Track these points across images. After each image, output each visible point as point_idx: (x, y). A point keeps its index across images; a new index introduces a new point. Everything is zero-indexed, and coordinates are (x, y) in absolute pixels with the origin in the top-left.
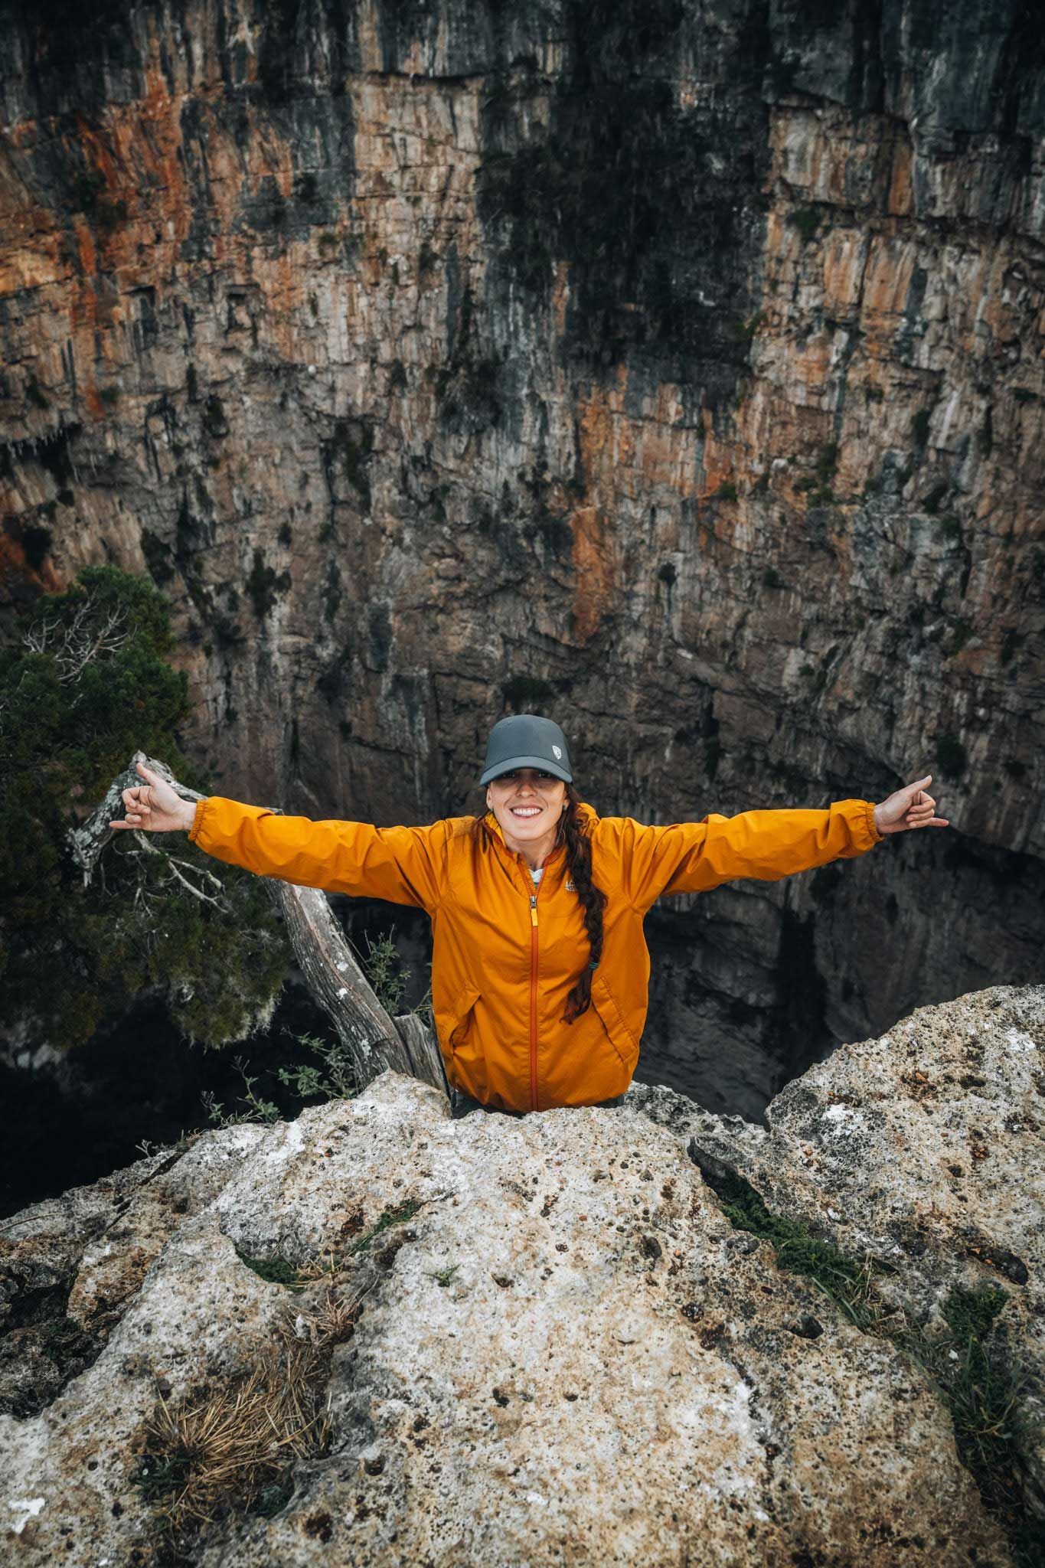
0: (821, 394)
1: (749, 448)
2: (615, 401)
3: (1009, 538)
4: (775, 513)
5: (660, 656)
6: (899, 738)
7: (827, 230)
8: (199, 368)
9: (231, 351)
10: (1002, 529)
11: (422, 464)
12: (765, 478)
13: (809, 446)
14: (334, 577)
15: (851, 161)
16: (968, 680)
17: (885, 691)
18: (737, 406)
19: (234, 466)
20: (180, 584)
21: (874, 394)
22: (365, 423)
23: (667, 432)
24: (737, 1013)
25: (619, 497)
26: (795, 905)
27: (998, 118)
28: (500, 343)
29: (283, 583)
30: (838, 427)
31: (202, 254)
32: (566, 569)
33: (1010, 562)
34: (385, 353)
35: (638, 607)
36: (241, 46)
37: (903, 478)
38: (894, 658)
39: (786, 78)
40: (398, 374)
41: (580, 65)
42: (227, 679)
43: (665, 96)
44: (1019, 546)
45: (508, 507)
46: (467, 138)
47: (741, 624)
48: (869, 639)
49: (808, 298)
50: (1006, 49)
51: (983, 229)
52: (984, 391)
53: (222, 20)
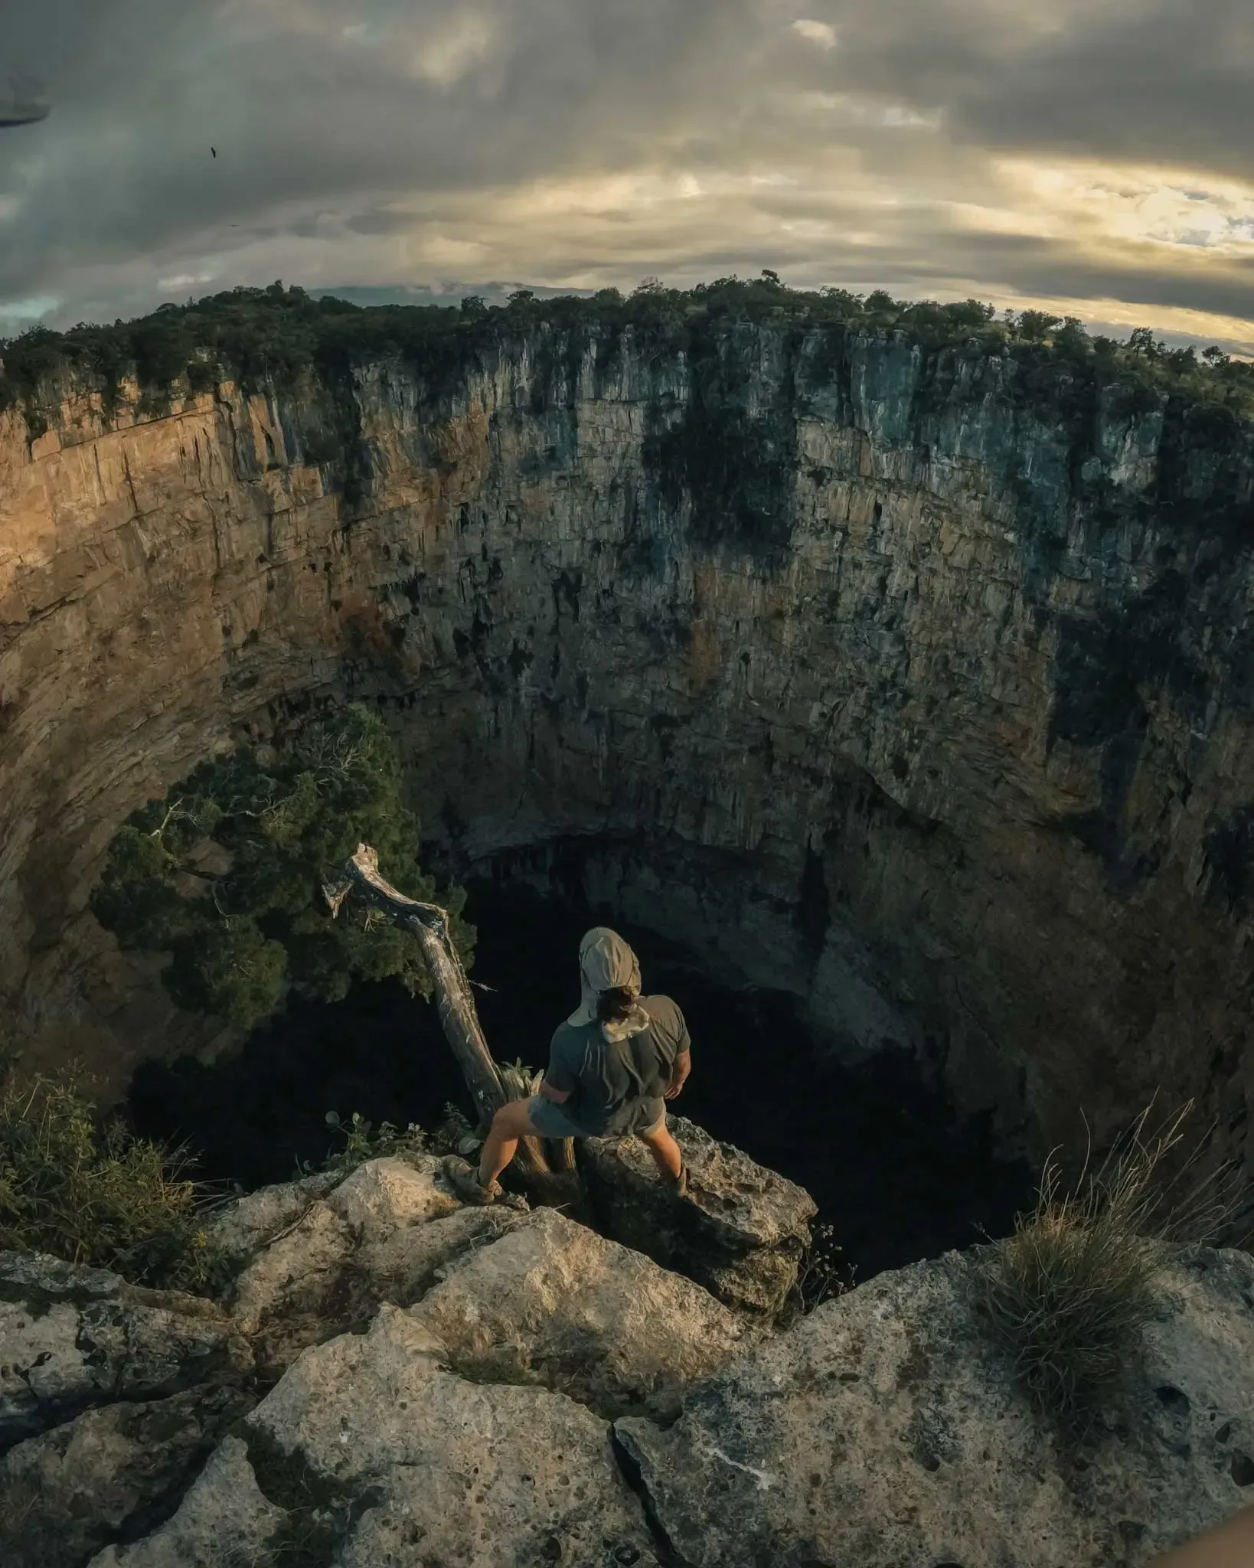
0: (829, 564)
1: (790, 589)
2: (717, 563)
3: (930, 646)
4: (806, 626)
5: (741, 705)
6: (873, 755)
7: (829, 481)
8: (489, 543)
9: (507, 534)
10: (926, 642)
11: (608, 593)
12: (800, 607)
13: (823, 592)
14: (557, 657)
15: (840, 448)
16: (909, 723)
17: (865, 728)
18: (784, 567)
19: (505, 595)
20: (471, 658)
21: (857, 566)
22: (579, 573)
23: (745, 581)
24: (780, 907)
25: (718, 614)
26: (814, 847)
27: (912, 434)
28: (653, 531)
29: (529, 658)
30: (839, 582)
31: (494, 486)
32: (689, 653)
33: (930, 659)
34: (590, 535)
35: (729, 676)
36: (522, 389)
37: (874, 611)
38: (870, 710)
39: (805, 408)
40: (597, 546)
41: (697, 395)
42: (496, 710)
43: (742, 412)
44: (935, 651)
45: (656, 619)
46: (637, 428)
47: (787, 687)
48: (856, 698)
49: (820, 514)
50: (913, 404)
51: (908, 488)
52: (913, 567)
53: (513, 378)
